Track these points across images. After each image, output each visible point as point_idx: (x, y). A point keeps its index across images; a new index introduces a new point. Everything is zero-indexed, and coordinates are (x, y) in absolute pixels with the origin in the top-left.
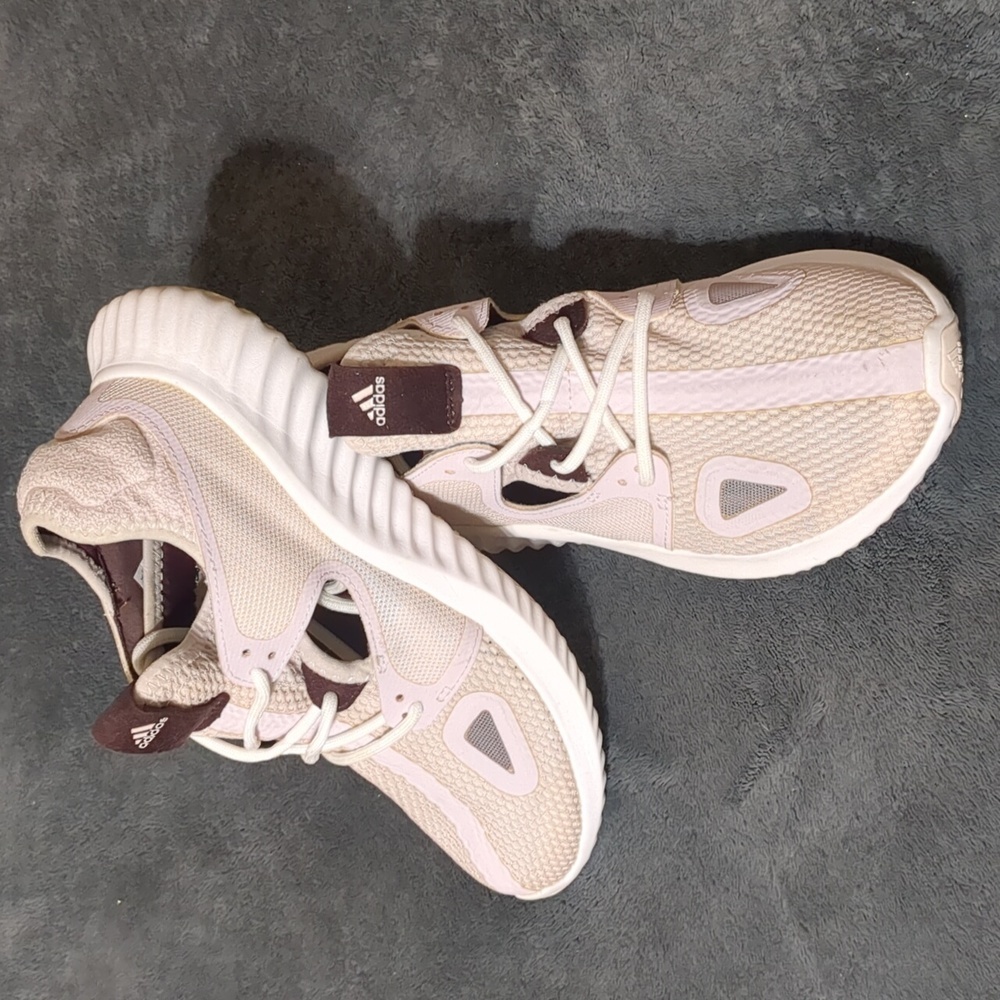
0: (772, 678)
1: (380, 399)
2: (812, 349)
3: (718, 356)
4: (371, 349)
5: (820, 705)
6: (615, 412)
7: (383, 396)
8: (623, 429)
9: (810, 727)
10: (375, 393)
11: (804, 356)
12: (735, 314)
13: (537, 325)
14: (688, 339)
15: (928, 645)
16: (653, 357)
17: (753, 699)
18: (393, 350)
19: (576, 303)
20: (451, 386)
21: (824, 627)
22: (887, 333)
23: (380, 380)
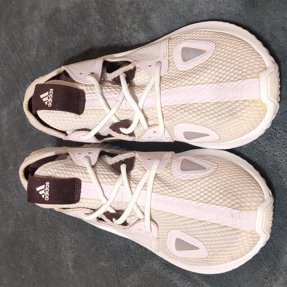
1: (47, 190)
2: (214, 201)
3: (178, 193)
4: (47, 169)
6: (138, 205)
7: (48, 190)
8: (141, 211)
10: (45, 188)
11: (210, 203)
12: (187, 177)
13: (115, 163)
14: (169, 182)
16: (155, 187)
18: (56, 171)
19: (131, 158)
20: (77, 186)
22: (243, 205)
23: (48, 184)
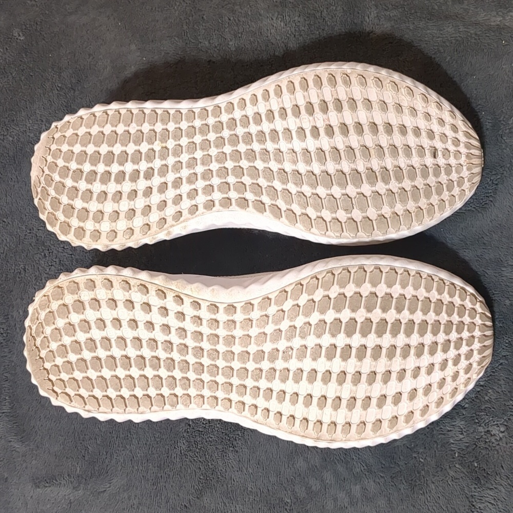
0: (101, 454)
5: (108, 485)
9: (95, 489)
15: (173, 509)
17: (85, 454)
21: (141, 456)
